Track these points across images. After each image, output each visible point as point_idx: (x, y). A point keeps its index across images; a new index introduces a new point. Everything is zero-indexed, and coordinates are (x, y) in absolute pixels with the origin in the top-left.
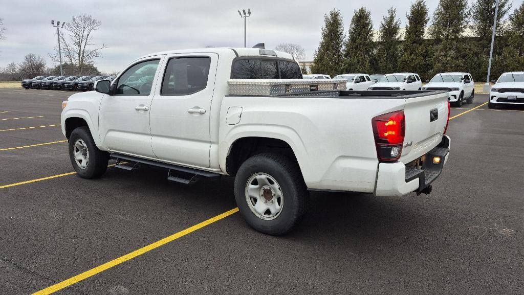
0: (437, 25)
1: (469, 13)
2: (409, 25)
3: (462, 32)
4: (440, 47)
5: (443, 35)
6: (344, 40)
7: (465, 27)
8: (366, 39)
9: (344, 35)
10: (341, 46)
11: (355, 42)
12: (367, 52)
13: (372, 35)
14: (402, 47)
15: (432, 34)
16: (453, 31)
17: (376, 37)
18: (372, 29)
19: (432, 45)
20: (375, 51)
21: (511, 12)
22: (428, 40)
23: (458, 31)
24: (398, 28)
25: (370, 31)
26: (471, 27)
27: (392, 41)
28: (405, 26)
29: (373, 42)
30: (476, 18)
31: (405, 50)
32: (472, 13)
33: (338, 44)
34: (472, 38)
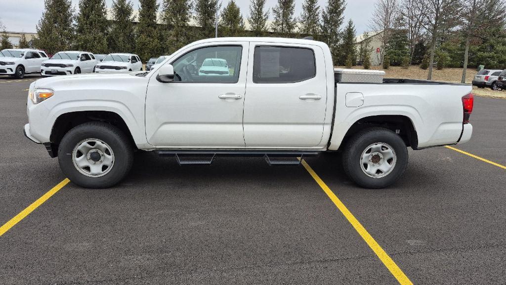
0: (167, 11)
1: (191, 4)
2: (141, 8)
3: (189, 21)
4: (172, 32)
5: (173, 22)
6: (73, 14)
7: (190, 17)
8: (100, 15)
9: (73, 8)
10: (71, 21)
11: (88, 17)
12: (103, 30)
13: (105, 13)
14: (137, 28)
15: (164, 20)
16: (182, 19)
17: (110, 16)
18: (105, 7)
19: (166, 29)
20: (110, 30)
21: (222, 9)
22: (161, 25)
23: (185, 19)
24: (131, 9)
25: (103, 9)
26: (195, 18)
27: (127, 21)
28: (138, 8)
29: (107, 21)
30: (197, 10)
31: (142, 32)
32: (194, 6)
33: (66, 18)
34: (196, 27)
